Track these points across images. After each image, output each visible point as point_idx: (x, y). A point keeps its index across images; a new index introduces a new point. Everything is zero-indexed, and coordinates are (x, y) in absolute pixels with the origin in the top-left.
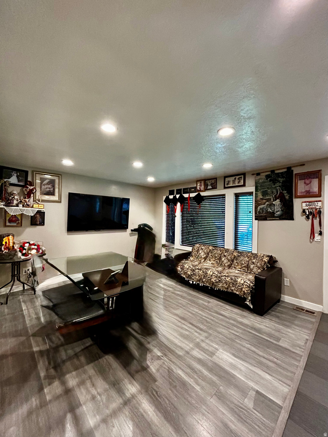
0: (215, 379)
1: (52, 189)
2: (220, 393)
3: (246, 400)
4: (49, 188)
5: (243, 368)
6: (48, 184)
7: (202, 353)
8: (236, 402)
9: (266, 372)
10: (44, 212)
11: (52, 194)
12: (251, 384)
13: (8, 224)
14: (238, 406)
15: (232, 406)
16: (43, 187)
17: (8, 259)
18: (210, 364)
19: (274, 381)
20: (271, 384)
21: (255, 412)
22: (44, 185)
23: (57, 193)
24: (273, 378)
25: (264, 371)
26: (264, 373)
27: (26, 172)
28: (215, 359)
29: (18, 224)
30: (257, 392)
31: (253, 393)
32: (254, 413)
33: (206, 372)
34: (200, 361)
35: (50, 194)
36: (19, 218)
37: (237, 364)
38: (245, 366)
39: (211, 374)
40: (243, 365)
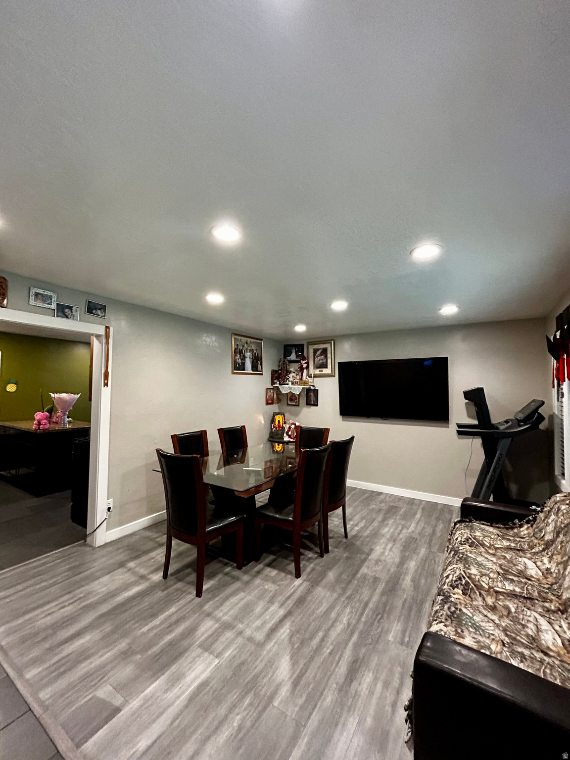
0: (155, 649)
1: (325, 361)
2: (132, 654)
3: (111, 688)
4: (322, 360)
5: (170, 695)
6: (321, 355)
7: (209, 633)
8: (111, 673)
9: (155, 742)
10: (318, 390)
11: (326, 366)
12: (135, 703)
13: (289, 403)
14: (106, 674)
15: (109, 667)
16: (316, 359)
17: (276, 438)
18: (185, 643)
19: (132, 752)
20: (127, 743)
21: (89, 698)
22: (317, 357)
23: (329, 366)
24: (138, 754)
25: (159, 737)
26: (154, 738)
27: (302, 346)
28: (195, 651)
29: (296, 403)
30: (118, 710)
31: (118, 701)
32: (87, 695)
33: (168, 638)
34: (191, 631)
35: (323, 367)
36: (297, 396)
37: (180, 686)
38: (175, 701)
39: (164, 644)
40: (178, 697)
